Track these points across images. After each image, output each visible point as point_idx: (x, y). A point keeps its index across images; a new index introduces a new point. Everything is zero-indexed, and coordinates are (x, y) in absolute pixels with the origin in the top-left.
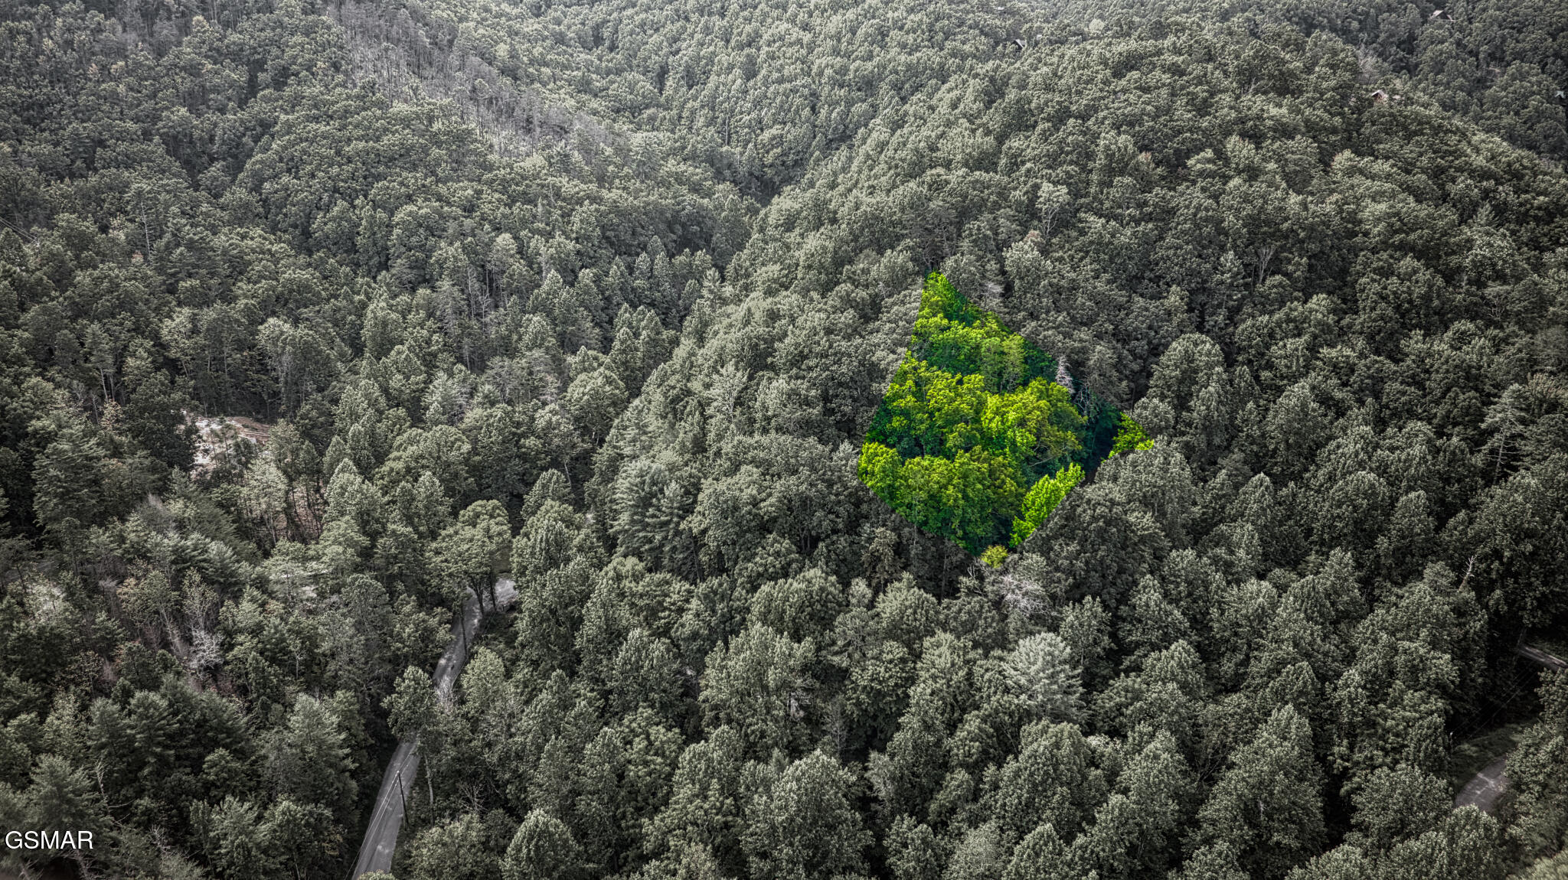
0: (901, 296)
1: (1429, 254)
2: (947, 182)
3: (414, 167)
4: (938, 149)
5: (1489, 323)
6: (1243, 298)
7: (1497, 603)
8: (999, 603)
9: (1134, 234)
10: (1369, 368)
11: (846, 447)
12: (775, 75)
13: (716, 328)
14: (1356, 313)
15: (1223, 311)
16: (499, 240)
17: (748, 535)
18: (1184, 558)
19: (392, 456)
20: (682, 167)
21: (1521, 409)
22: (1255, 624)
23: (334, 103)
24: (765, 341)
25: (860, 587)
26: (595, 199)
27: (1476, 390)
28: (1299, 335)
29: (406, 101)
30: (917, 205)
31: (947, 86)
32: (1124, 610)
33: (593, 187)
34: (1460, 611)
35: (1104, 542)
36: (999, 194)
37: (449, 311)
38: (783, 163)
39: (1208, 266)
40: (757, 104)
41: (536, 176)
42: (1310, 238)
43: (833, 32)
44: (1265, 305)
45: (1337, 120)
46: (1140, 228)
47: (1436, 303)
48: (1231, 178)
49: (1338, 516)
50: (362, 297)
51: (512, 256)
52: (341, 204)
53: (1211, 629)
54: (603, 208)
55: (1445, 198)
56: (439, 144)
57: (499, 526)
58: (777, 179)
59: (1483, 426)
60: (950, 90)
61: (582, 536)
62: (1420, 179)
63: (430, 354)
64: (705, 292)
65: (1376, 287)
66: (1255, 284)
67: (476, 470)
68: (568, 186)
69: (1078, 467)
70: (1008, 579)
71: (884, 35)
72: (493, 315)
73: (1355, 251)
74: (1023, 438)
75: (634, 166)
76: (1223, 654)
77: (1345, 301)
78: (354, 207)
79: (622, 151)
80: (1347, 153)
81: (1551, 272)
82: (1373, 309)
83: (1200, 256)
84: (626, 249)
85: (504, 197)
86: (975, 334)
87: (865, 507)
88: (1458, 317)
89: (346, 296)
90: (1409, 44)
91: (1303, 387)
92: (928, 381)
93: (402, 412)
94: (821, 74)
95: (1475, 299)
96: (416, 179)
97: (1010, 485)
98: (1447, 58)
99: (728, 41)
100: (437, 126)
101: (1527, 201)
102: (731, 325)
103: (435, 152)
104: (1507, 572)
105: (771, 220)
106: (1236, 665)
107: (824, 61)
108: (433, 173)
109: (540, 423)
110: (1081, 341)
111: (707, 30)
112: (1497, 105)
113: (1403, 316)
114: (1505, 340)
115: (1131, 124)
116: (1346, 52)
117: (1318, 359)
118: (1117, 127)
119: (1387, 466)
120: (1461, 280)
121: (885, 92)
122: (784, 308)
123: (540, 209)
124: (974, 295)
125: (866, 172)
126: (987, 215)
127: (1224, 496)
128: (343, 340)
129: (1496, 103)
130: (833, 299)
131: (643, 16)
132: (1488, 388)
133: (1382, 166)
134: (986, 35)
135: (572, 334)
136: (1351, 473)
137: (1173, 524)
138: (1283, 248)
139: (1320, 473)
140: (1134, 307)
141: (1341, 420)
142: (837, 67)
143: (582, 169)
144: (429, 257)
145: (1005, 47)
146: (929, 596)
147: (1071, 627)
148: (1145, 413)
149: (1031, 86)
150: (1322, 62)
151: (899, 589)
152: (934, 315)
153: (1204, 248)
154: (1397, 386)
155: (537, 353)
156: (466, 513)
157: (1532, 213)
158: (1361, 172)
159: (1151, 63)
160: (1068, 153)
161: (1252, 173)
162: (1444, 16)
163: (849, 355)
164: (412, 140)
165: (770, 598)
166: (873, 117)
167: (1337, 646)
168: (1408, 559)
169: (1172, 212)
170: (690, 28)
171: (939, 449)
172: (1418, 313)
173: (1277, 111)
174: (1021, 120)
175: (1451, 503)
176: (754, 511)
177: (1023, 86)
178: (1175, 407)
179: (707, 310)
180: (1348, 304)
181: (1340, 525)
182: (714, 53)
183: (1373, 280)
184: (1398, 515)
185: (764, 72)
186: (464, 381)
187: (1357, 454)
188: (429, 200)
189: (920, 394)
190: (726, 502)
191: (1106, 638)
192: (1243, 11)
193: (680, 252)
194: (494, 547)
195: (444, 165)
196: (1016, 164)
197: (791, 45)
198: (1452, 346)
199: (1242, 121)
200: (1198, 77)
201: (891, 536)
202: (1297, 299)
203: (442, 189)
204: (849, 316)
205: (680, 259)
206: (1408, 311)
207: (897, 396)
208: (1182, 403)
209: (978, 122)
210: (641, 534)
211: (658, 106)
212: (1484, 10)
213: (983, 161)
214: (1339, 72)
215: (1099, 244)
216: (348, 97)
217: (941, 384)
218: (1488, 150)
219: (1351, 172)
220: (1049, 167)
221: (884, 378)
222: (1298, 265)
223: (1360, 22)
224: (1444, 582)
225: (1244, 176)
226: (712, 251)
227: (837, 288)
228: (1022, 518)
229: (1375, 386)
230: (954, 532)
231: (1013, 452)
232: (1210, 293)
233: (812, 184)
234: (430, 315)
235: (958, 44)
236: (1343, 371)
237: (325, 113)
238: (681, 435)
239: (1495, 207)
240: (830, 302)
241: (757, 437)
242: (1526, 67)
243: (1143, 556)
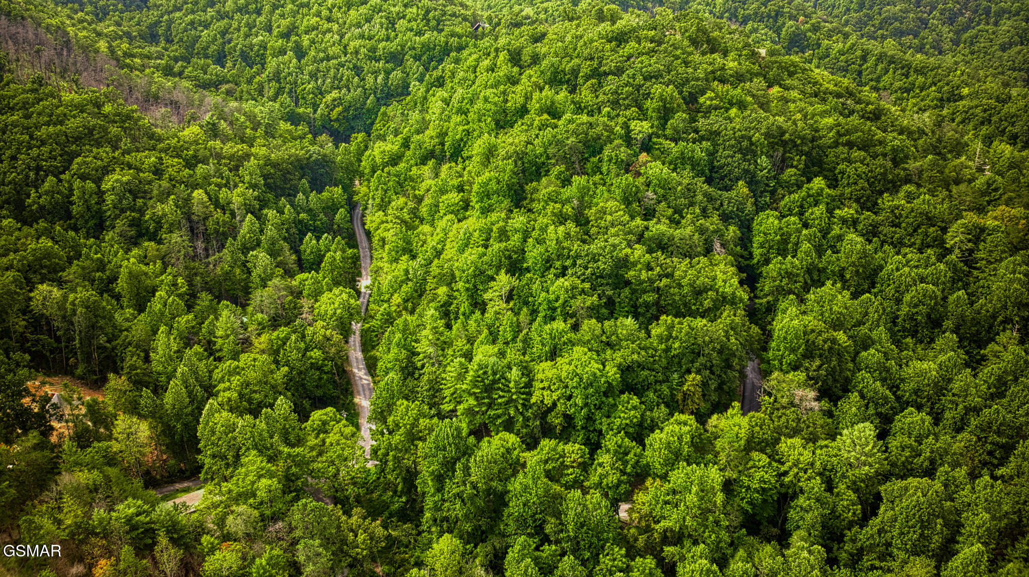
3: (101, 144)
6: (776, 184)
9: (702, 150)
12: (322, 55)
16: (194, 195)
21: (965, 234)
23: (14, 97)
24: (515, 252)
27: (934, 225)
28: (819, 204)
38: (345, 118)
39: (753, 166)
40: (314, 76)
42: (802, 143)
43: (354, 23)
46: (702, 146)
49: (917, 313)
52: (51, 180)
54: (261, 162)
59: (948, 246)
66: (778, 175)
70: (794, 392)
75: (262, 128)
78: (61, 181)
80: (776, 88)
82: (854, 184)
83: (746, 160)
84: (286, 192)
94: (357, 52)
96: (106, 153)
100: (106, 109)
107: (355, 43)
108: (116, 147)
109: (317, 338)
110: (715, 224)
111: (250, 25)
115: (656, 78)
117: (833, 217)
121: (412, 64)
126: (610, 146)
132: (941, 224)
135: (281, 262)
140: (723, 198)
142: (369, 46)
144: (143, 215)
153: (744, 154)
158: (786, 99)
159: (637, 37)
163: (601, 255)
164: (91, 121)
170: (235, 24)
173: (733, 64)
180: (830, 182)
185: (312, 53)
188: (125, 169)
195: (123, 139)
197: (325, 32)
198: (906, 201)
199: (713, 72)
200: (673, 44)
201: (699, 378)
202: (803, 182)
203: (130, 159)
206: (873, 182)
211: (231, 81)
216: (24, 91)
219: (782, 99)
222: (799, 161)
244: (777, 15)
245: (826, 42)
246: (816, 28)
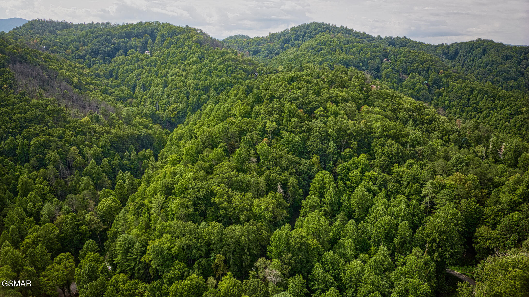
0: (220, 164)
1: (395, 138)
2: (235, 122)
3: (40, 123)
4: (231, 111)
5: (418, 159)
6: (338, 157)
7: (437, 258)
8: (264, 280)
9: (300, 137)
10: (382, 178)
11: (203, 223)
12: (174, 86)
13: (154, 179)
14: (375, 159)
15: (331, 162)
16: (72, 149)
17: (168, 262)
18: (329, 255)
19: (27, 237)
20: (141, 119)
21: (433, 188)
22: (357, 277)
23: (9, 100)
24: (171, 184)
25: (211, 280)
26: (108, 132)
27: (418, 182)
28: (357, 168)
29: (37, 99)
30: (225, 131)
31: (233, 89)
32: (310, 276)
33: (108, 128)
34: (426, 263)
35: (300, 252)
36: (253, 126)
37: (52, 177)
38: (178, 117)
39: (325, 147)
40: (168, 96)
41: (86, 125)
42: (357, 135)
43: (193, 72)
44: (345, 159)
45: (361, 95)
46: (301, 135)
47: (400, 154)
48: (329, 116)
49: (380, 232)
50: (18, 173)
51: (77, 155)
52: (11, 138)
53: (342, 280)
54: (111, 135)
55: (397, 118)
56: (49, 115)
57: (70, 263)
58: (176, 122)
59: (422, 195)
60: (234, 90)
61: (102, 266)
62: (389, 113)
63: (44, 194)
64: (149, 165)
65: (381, 150)
66: (341, 152)
67: (61, 240)
68: (98, 128)
69: (289, 224)
70: (267, 270)
71: (211, 72)
72: (69, 177)
73: (372, 138)
74: (268, 215)
75: (123, 120)
76: (347, 289)
77: (371, 156)
78: (16, 139)
79: (119, 115)
80: (366, 106)
81: (434, 140)
82: (381, 158)
83: (322, 144)
84: (120, 150)
85: (74, 133)
86: (248, 177)
87: (212, 246)
88: (408, 159)
89: (12, 173)
90: (378, 69)
91: (362, 187)
92: (232, 196)
93: (32, 219)
94: (190, 86)
95: (413, 152)
96: (40, 128)
97: (265, 233)
98: (390, 73)
99: (157, 75)
100: (49, 108)
101: (423, 118)
102: (159, 178)
103: (48, 117)
104: (438, 246)
105: (174, 137)
106: (352, 293)
107: (191, 81)
108: (47, 125)
109: (87, 220)
110: (285, 176)
111: (150, 72)
112: (407, 87)
113: (390, 159)
114: (424, 165)
115: (295, 100)
116: (361, 73)
117: (364, 176)
118: (290, 101)
119: (393, 213)
120: (407, 146)
121: (212, 92)
122: (178, 171)
123: (88, 137)
124: (246, 162)
125: (206, 119)
126: (249, 134)
127: (339, 228)
128: (10, 190)
129: (406, 86)
130: (196, 166)
131: (127, 67)
132: (421, 182)
133: (377, 110)
134: (245, 72)
135: (100, 183)
136: (382, 216)
137: (323, 241)
138: (349, 139)
139: (371, 217)
140: (302, 163)
141: (376, 197)
142: (195, 83)
143: (103, 122)
144: (45, 157)
145: (251, 75)
146: (238, 281)
147: (292, 287)
148: (310, 201)
149: (261, 88)
150: (354, 77)
151: (227, 279)
152: (233, 171)
153: (323, 140)
154: (392, 183)
155: (86, 192)
156: (57, 259)
157: (425, 121)
158: (371, 112)
159: (300, 79)
160: (275, 111)
161: (336, 115)
162: (388, 60)
163: (203, 188)
164: (39, 113)
165: (176, 288)
166: (209, 100)
167: (386, 282)
168: (405, 245)
169: (311, 129)
170: (144, 71)
171: (238, 221)
172: (395, 158)
173: (342, 94)
174: (258, 100)
175: (416, 223)
176: (169, 252)
177: (258, 88)
178: (319, 197)
179: (151, 172)
180: (372, 157)
181: (380, 235)
182: (152, 79)
183: (380, 148)
184: (400, 230)
185: (170, 85)
186: (57, 204)
187: (383, 209)
188: (45, 135)
189: (229, 201)
190: (158, 250)
191: (305, 289)
192: (326, 61)
193: (141, 150)
194: (68, 272)
195: (51, 122)
196: (258, 115)
197: (179, 76)
198: (408, 168)
199: (331, 97)
200: (315, 84)
201: (222, 257)
202: (355, 156)
203: (50, 131)
204: (202, 173)
205: (141, 153)
206: (392, 157)
207: (222, 202)
208: (321, 196)
209: (244, 101)
210: (126, 264)
211: (133, 98)
212: (400, 58)
213: (247, 115)
214: (360, 80)
215: (288, 141)
216: (15, 98)
217: (237, 197)
218: (409, 102)
219: (368, 112)
220: (269, 116)
221: (216, 195)
222: (354, 144)
223: (362, 63)
224: (419, 254)
225: (334, 116)
226: (153, 149)
227: (197, 163)
228: (270, 245)
229: (384, 184)
230: (246, 253)
231: (265, 220)
232: (327, 156)
233: (188, 124)
234: (45, 179)
235: (236, 75)
236: (374, 180)
237: (6, 104)
238: (141, 222)
239: (414, 120)
240: (195, 168)
241: (169, 222)
242: (414, 74)
243: (315, 255)
244: (428, 70)
245: (452, 83)
246: (447, 76)
